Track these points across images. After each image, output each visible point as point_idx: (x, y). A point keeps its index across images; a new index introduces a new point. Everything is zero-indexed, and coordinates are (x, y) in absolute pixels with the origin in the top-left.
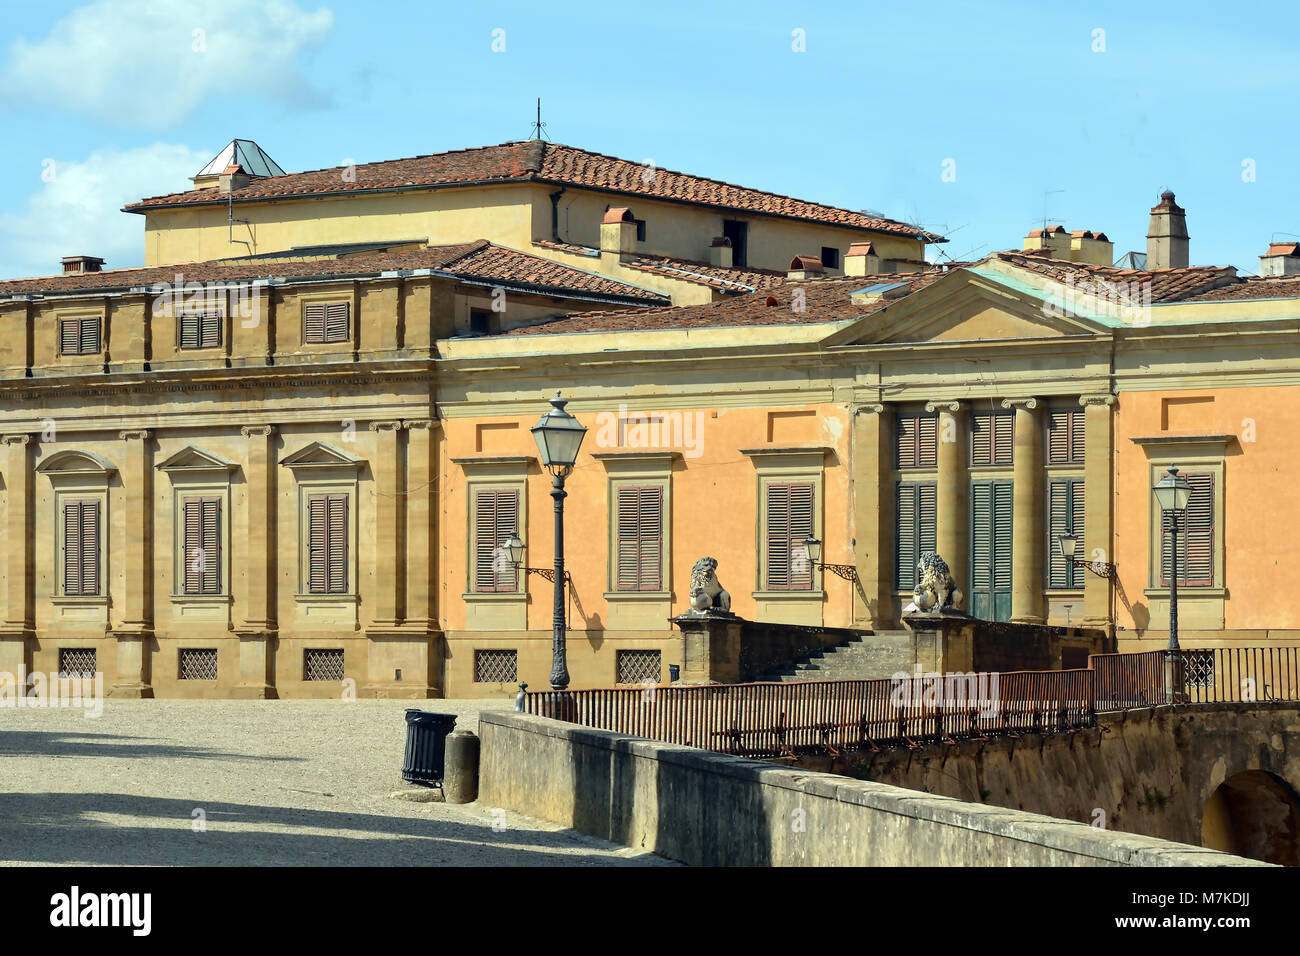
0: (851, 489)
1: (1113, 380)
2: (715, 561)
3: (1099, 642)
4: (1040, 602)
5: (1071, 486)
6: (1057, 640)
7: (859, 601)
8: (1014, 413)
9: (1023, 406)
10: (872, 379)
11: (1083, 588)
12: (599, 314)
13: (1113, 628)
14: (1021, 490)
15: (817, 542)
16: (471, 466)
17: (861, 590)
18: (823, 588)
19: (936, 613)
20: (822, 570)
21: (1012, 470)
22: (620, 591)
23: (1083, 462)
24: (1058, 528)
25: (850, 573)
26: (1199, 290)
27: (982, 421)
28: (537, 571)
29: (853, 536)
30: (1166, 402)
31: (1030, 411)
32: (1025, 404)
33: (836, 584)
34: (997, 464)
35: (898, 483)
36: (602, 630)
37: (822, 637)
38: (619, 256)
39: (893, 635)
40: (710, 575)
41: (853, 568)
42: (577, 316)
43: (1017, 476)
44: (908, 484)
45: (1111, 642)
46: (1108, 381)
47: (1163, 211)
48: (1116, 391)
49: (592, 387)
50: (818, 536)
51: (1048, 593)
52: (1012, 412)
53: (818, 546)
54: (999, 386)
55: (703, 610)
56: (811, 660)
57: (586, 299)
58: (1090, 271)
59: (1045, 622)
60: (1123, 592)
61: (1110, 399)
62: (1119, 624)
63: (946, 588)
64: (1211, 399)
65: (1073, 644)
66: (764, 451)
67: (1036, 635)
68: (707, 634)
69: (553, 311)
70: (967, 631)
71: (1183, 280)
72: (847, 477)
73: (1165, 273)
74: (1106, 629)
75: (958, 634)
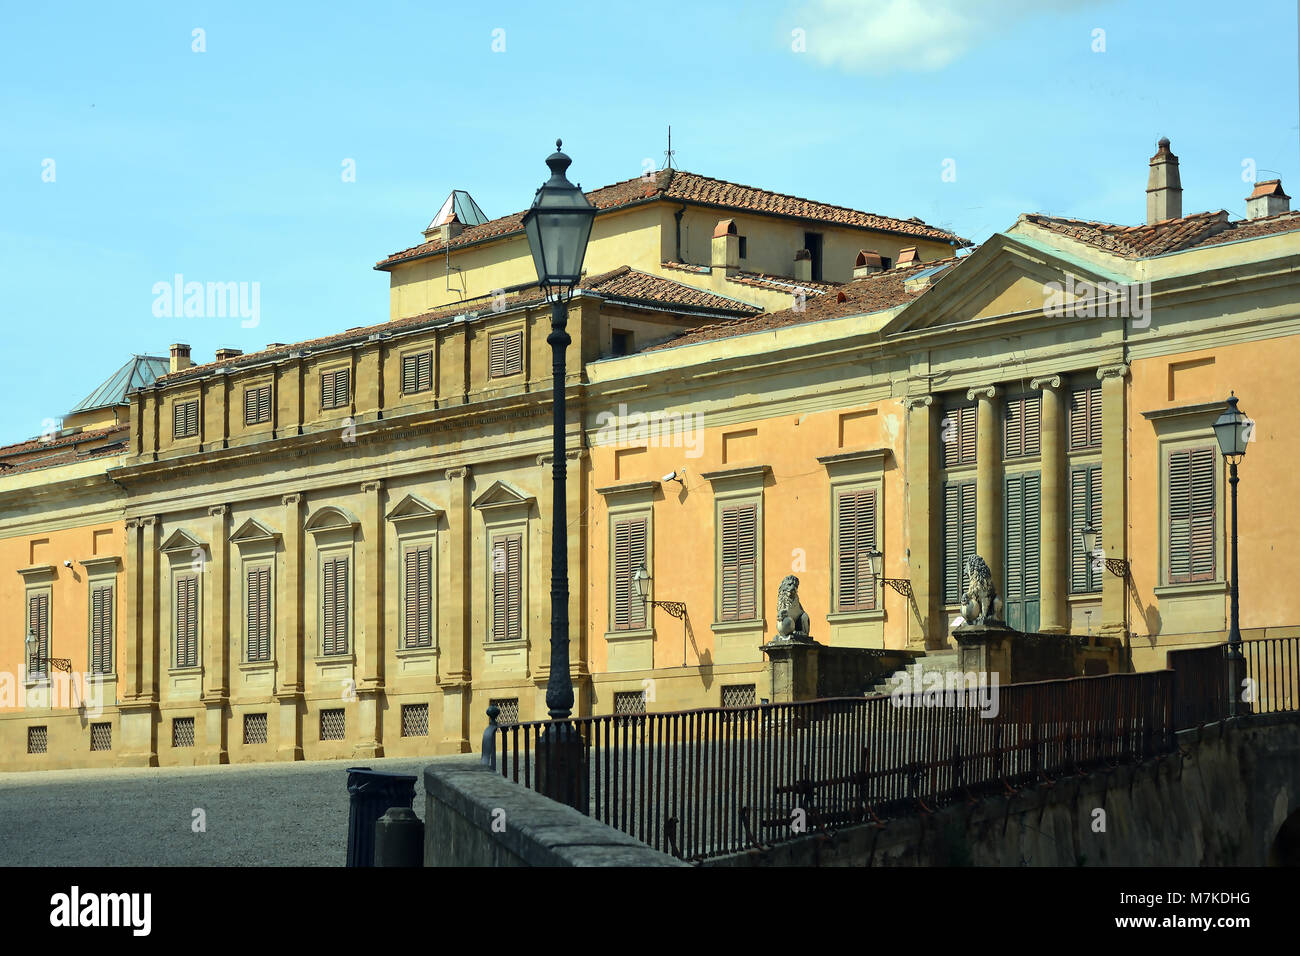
0: (906, 494)
1: (1125, 346)
2: (797, 580)
3: (1116, 651)
4: (1064, 609)
5: (1090, 472)
6: (1079, 652)
7: (913, 619)
8: (1040, 395)
9: (1048, 385)
10: (922, 369)
11: (1100, 591)
12: (709, 329)
13: (1127, 635)
14: (1047, 483)
15: (879, 554)
16: (613, 496)
17: (915, 606)
18: (884, 607)
19: (980, 626)
20: (883, 586)
21: (1040, 460)
22: (726, 621)
23: (1099, 445)
24: (1079, 522)
25: (904, 587)
26: (1197, 239)
27: (1014, 407)
28: (660, 604)
29: (908, 546)
30: (1173, 367)
31: (1054, 390)
32: (1050, 383)
33: (895, 601)
34: (1027, 454)
35: (945, 483)
36: (711, 665)
37: (883, 661)
38: (724, 270)
39: (940, 654)
40: (793, 595)
41: (908, 582)
42: (692, 332)
43: (1043, 467)
44: (952, 485)
45: (1125, 651)
46: (1121, 349)
47: (1160, 160)
48: (1128, 359)
49: (703, 402)
50: (879, 549)
51: (1071, 599)
52: (1039, 394)
53: (879, 559)
54: (1029, 365)
55: (787, 635)
56: (876, 686)
57: (700, 314)
58: (1102, 231)
59: (1068, 632)
60: (1136, 594)
61: (1123, 369)
62: (1133, 630)
63: (988, 596)
64: (1211, 360)
65: (1094, 656)
66: (836, 458)
67: (1063, 646)
68: (790, 661)
69: (674, 328)
70: (1006, 645)
71: (1183, 229)
72: (902, 480)
73: (1166, 225)
74: (1121, 636)
75: (999, 650)
